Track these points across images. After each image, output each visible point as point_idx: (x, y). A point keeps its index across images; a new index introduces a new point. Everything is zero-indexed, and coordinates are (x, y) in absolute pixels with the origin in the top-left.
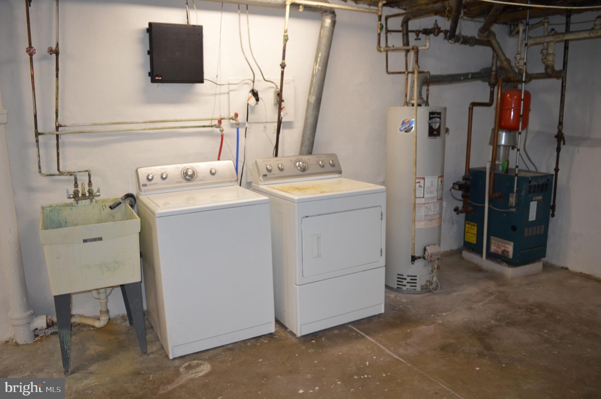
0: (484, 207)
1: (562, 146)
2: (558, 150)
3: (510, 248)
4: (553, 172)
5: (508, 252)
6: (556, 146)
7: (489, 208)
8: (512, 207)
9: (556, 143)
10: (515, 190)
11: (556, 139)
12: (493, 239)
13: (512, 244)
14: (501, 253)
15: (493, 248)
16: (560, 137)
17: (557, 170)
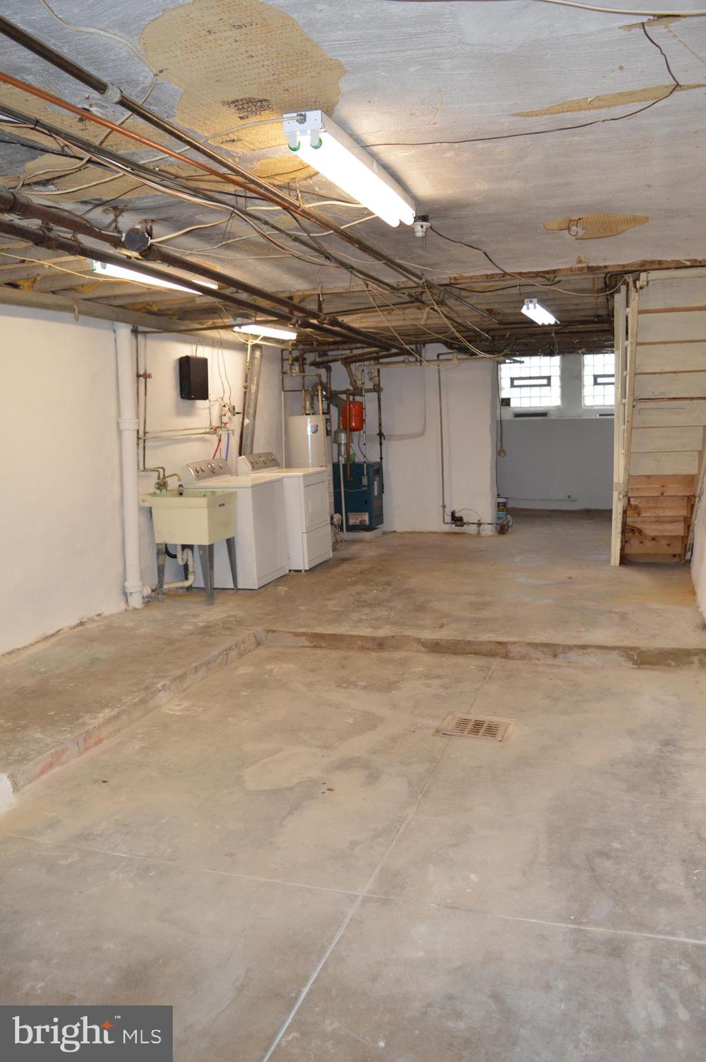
0: (341, 491)
1: (383, 441)
2: (381, 444)
3: (366, 517)
4: (379, 460)
5: (365, 521)
6: (379, 442)
7: (345, 492)
8: (365, 486)
9: (379, 439)
10: (365, 473)
11: (378, 436)
12: (350, 515)
13: (367, 514)
14: (358, 523)
15: (352, 522)
16: (381, 435)
17: (381, 458)
